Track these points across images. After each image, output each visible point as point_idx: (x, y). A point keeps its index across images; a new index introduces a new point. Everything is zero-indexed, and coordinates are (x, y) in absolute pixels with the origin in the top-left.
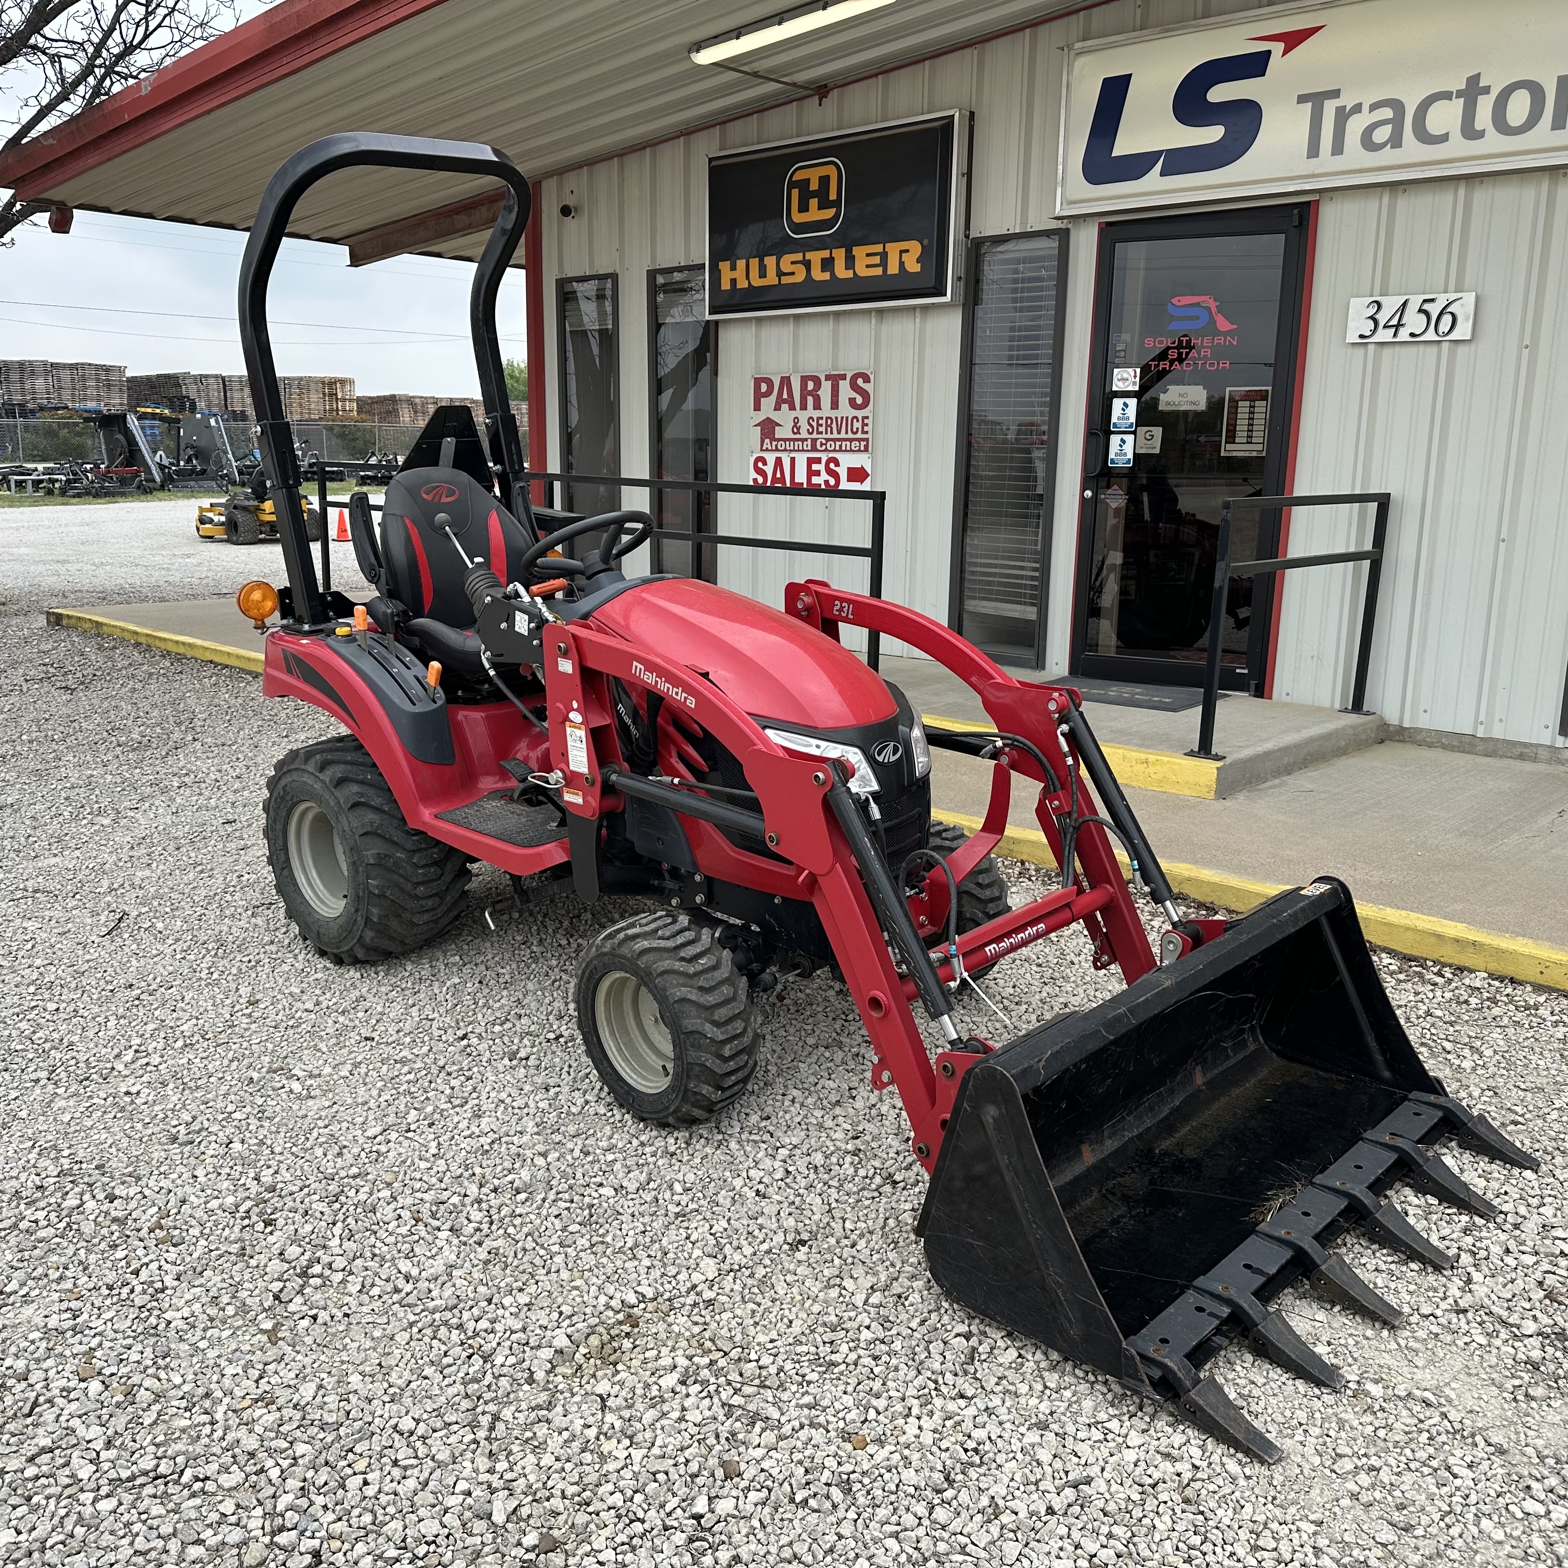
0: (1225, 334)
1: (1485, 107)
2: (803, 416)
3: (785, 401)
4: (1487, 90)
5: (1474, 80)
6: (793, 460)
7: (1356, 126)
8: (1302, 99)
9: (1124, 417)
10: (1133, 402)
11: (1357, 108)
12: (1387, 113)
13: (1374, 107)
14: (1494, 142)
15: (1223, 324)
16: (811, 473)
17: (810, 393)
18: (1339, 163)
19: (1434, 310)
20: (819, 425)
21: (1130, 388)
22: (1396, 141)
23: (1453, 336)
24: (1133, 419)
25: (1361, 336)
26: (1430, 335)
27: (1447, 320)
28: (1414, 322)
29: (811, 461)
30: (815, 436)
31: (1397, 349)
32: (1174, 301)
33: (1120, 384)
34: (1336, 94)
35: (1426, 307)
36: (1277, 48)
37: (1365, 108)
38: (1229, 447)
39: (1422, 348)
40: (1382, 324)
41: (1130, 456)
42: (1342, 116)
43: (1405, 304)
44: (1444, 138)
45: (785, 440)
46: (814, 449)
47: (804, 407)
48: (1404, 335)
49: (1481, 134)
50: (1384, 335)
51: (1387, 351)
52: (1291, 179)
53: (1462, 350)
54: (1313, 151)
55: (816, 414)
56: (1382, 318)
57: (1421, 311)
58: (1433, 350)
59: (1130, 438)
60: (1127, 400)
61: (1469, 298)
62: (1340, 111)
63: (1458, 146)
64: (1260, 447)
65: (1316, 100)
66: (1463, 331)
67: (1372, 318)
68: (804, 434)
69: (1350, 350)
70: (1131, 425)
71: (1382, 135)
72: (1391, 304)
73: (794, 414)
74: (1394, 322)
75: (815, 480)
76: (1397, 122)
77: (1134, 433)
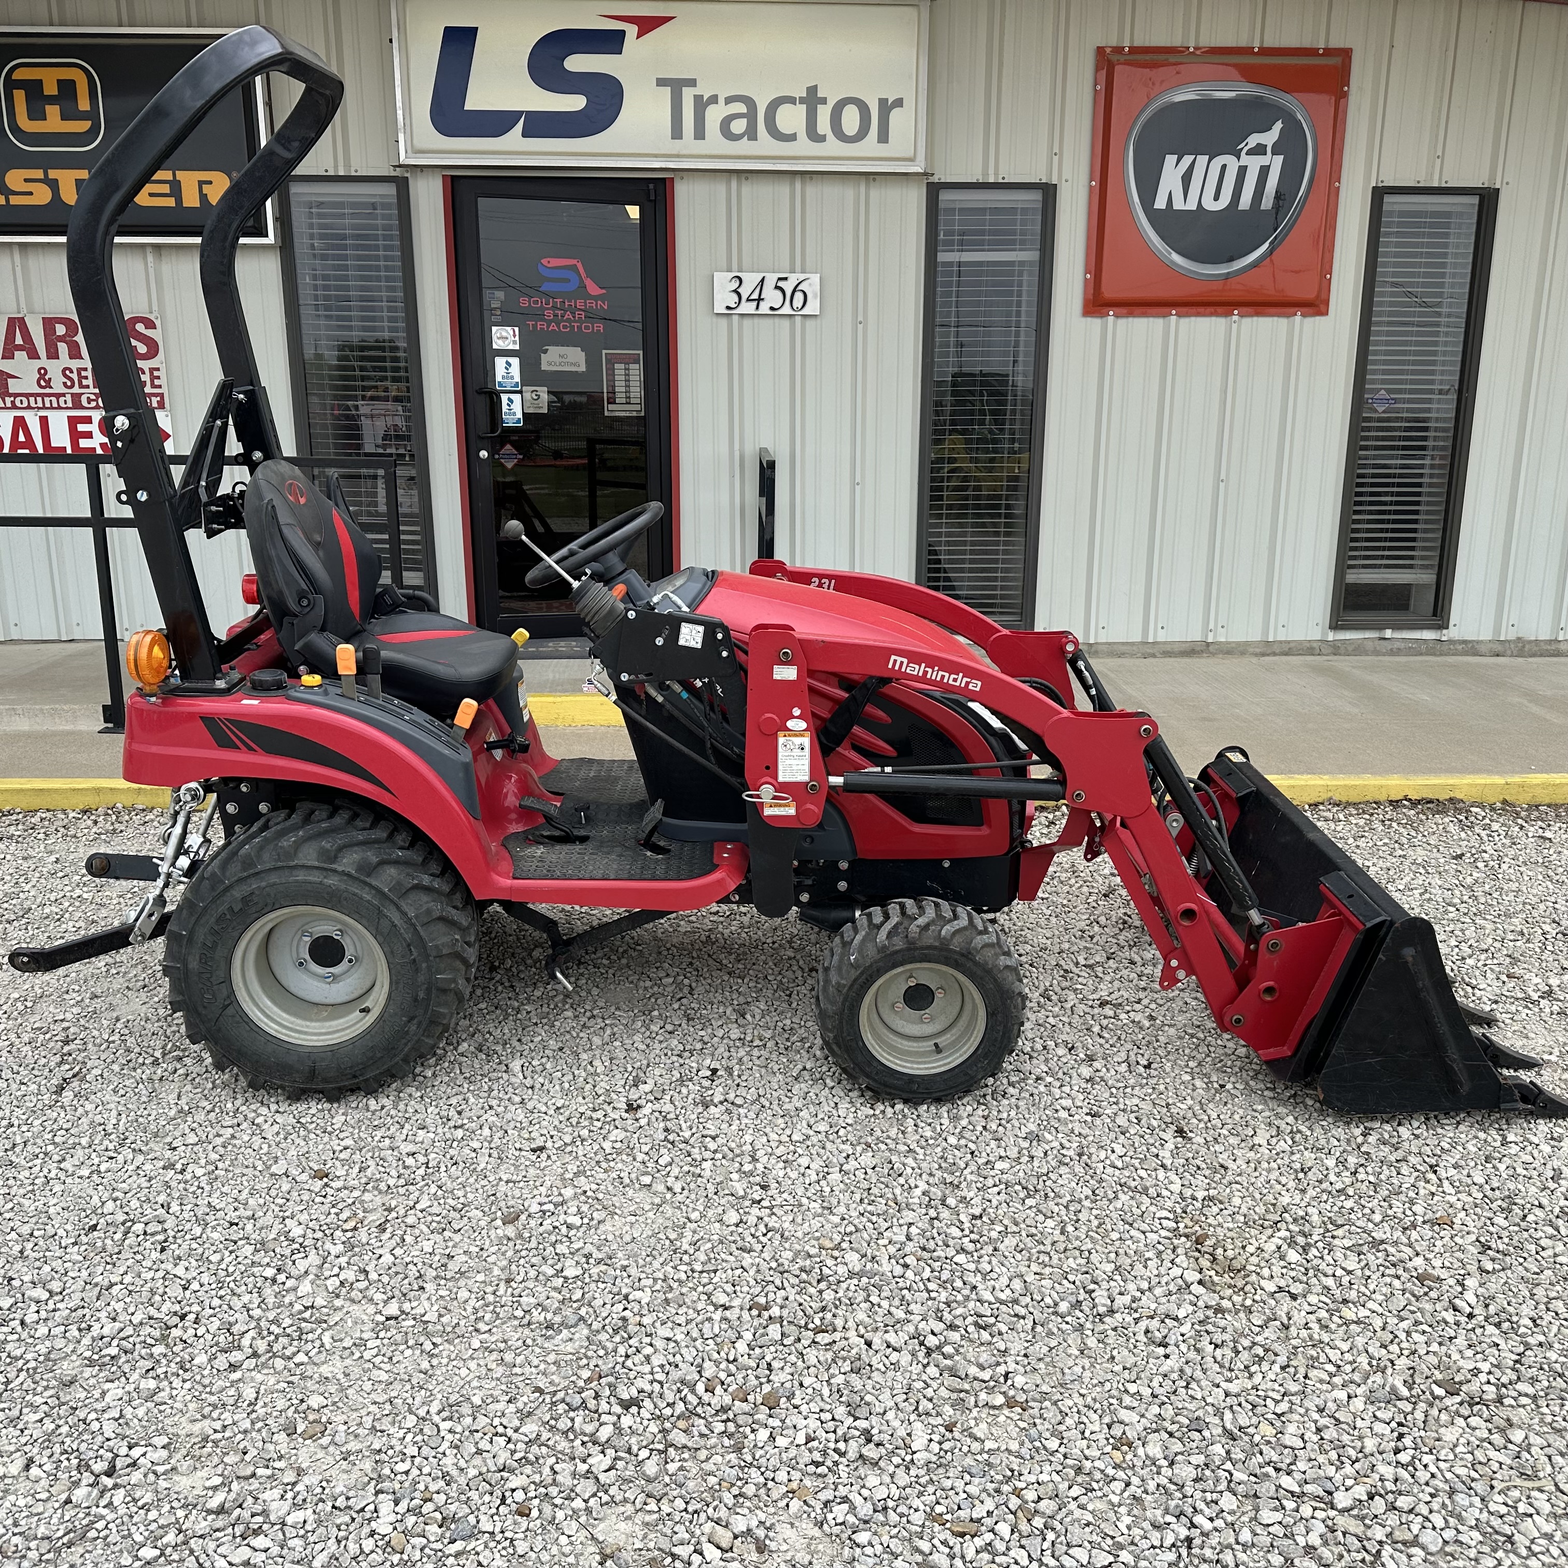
0: (596, 298)
1: (824, 114)
2: (54, 369)
3: (20, 348)
4: (824, 101)
5: (813, 90)
6: (44, 421)
7: (715, 115)
8: (661, 82)
9: (508, 376)
10: (515, 362)
11: (714, 99)
12: (741, 108)
13: (729, 100)
14: (833, 146)
15: (593, 289)
16: (75, 436)
17: (61, 339)
18: (700, 147)
19: (788, 287)
20: (81, 377)
21: (511, 347)
22: (751, 133)
23: (805, 311)
24: (517, 379)
25: (728, 308)
26: (787, 310)
27: (799, 297)
28: (772, 298)
29: (73, 422)
30: (76, 390)
31: (756, 320)
32: (544, 261)
33: (500, 342)
34: (692, 83)
35: (780, 284)
36: (631, 30)
37: (721, 100)
38: (611, 407)
39: (777, 320)
40: (744, 297)
41: (519, 415)
42: (701, 105)
43: (763, 280)
44: (792, 137)
45: (27, 396)
46: (77, 405)
47: (53, 354)
48: (764, 308)
49: (822, 139)
50: (748, 308)
51: (747, 322)
52: (656, 156)
53: (810, 323)
54: (677, 133)
55: (75, 364)
56: (745, 292)
57: (777, 287)
58: (786, 323)
59: (517, 398)
60: (510, 360)
61: (815, 278)
62: (698, 99)
63: (804, 146)
64: (638, 407)
65: (676, 86)
66: (812, 307)
67: (736, 291)
68: (58, 388)
69: (715, 319)
70: (516, 385)
71: (739, 126)
72: (751, 280)
73: (37, 364)
74: (755, 296)
75: (84, 443)
76: (751, 115)
77: (520, 392)
